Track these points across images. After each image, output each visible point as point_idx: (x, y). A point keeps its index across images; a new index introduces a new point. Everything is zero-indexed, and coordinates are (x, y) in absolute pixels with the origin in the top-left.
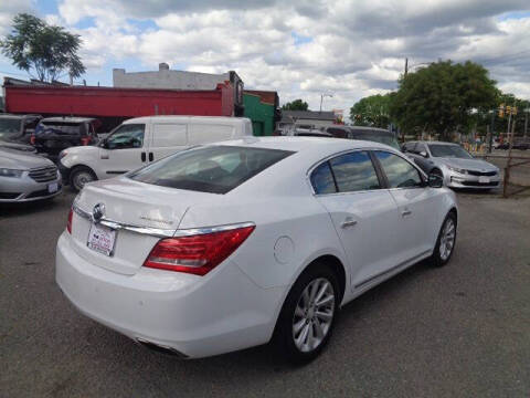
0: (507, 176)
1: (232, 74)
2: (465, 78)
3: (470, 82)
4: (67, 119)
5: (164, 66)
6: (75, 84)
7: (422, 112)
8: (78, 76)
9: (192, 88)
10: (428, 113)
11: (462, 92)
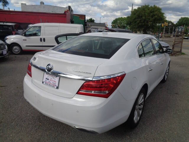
0: (173, 48)
1: (69, 7)
2: (153, 12)
3: (155, 13)
4: (5, 24)
5: (42, 3)
6: (5, 9)
7: (138, 23)
8: (6, 6)
9: (53, 12)
10: (140, 24)
11: (152, 17)
